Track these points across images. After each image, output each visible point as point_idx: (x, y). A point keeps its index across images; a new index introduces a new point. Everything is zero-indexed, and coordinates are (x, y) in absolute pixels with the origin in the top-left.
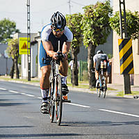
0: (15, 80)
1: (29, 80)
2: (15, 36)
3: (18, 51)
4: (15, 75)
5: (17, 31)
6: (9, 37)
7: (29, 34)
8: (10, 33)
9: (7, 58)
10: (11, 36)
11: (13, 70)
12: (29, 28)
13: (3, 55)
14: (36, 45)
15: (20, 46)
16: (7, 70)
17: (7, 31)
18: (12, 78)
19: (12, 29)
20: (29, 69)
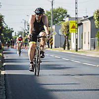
0: (66, 51)
1: (77, 51)
2: (67, 19)
3: (69, 30)
4: (66, 47)
5: (68, 16)
6: (62, 20)
7: (76, 18)
8: (63, 17)
9: (61, 35)
10: (64, 19)
11: (65, 44)
12: (76, 14)
13: (58, 33)
14: (81, 26)
15: (70, 27)
16: (61, 44)
17: (61, 16)
18: (65, 49)
19: (64, 15)
20: (77, 43)
